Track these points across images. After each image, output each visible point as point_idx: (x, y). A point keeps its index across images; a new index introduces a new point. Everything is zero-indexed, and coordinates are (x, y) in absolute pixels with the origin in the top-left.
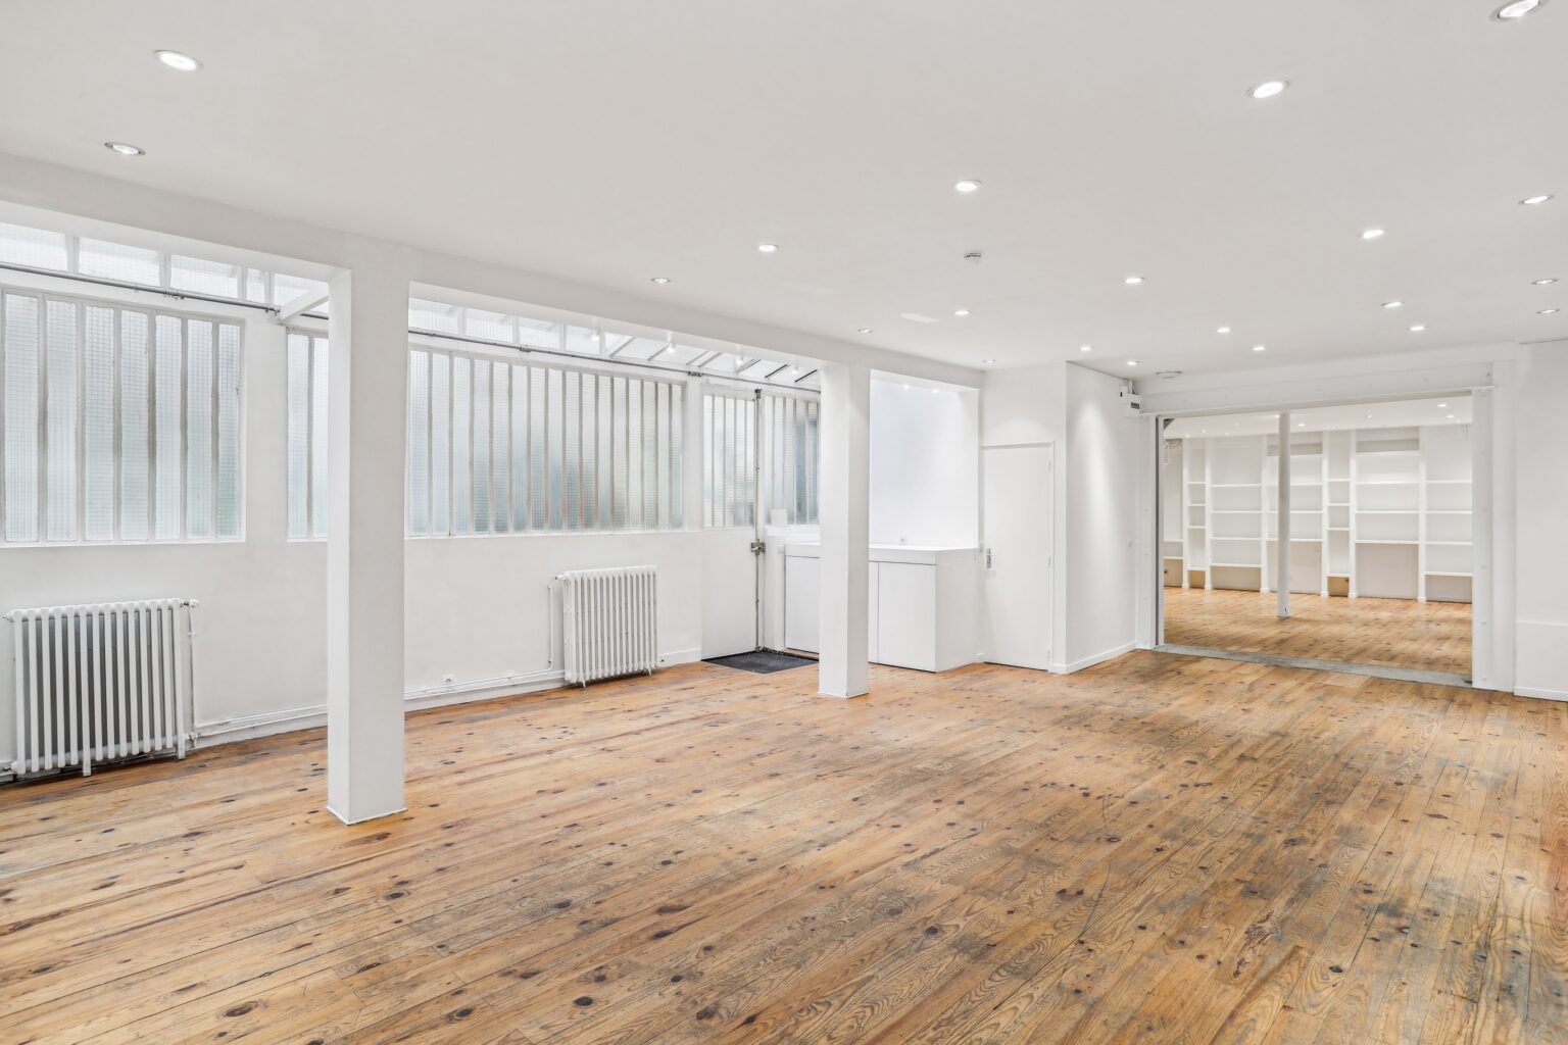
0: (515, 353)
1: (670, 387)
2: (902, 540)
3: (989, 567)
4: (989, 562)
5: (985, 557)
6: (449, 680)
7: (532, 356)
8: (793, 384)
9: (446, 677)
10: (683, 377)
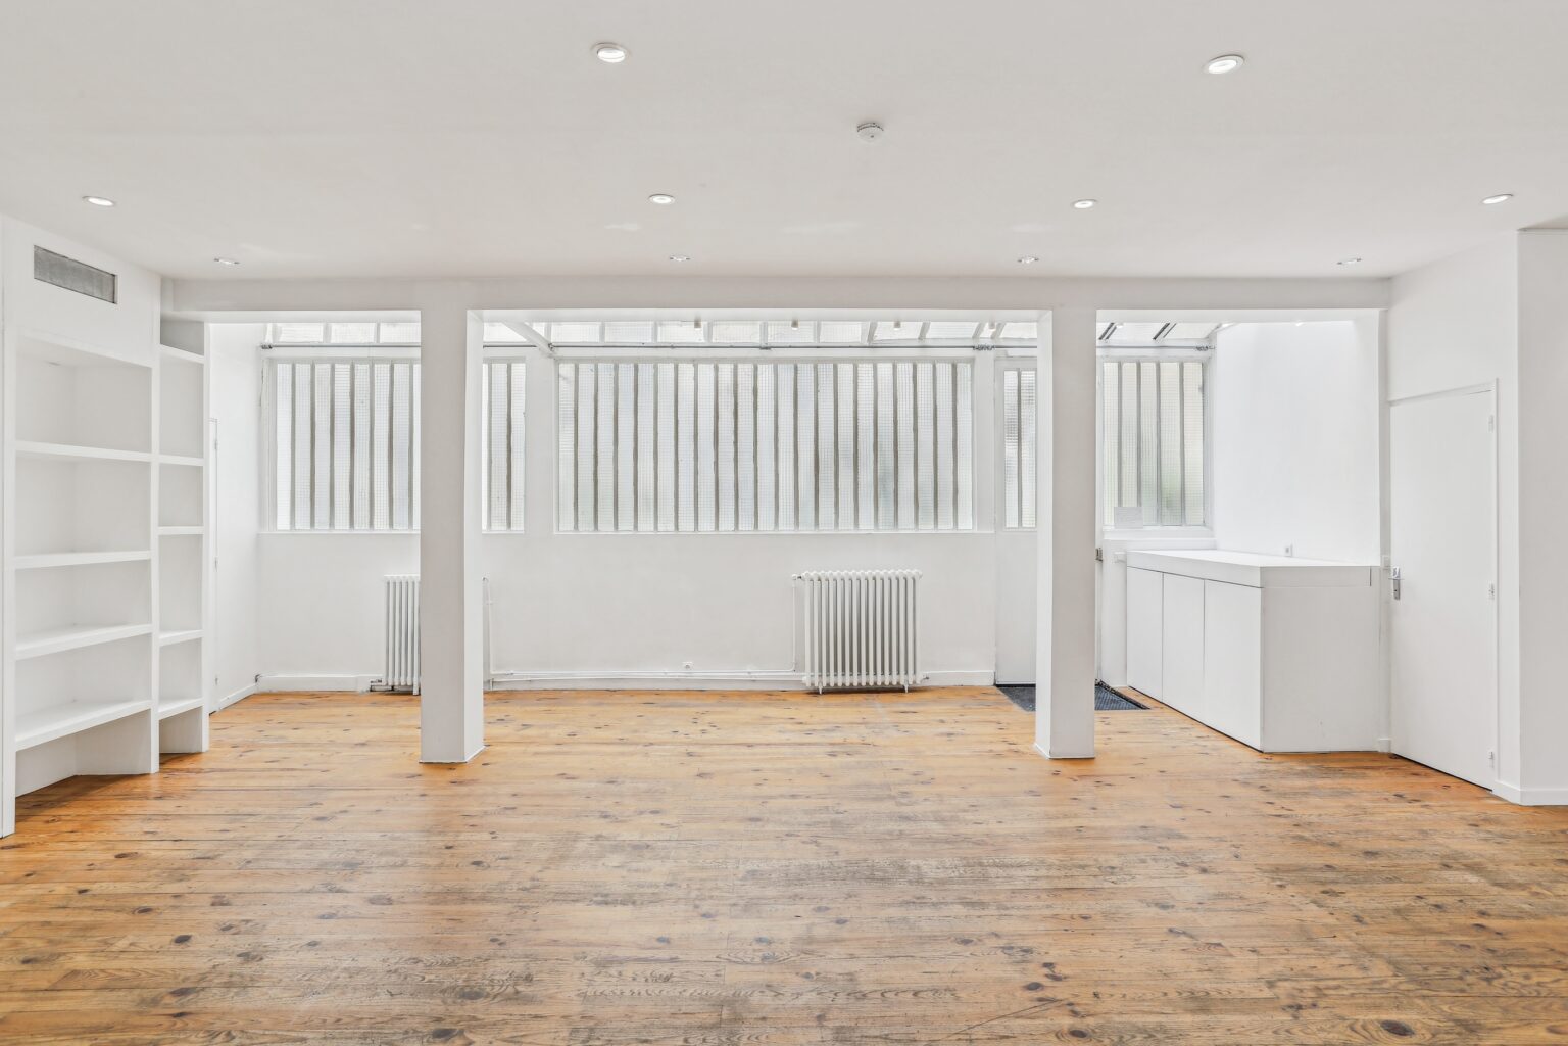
0: (757, 353)
1: (954, 367)
2: (1287, 550)
3: (1397, 597)
4: (1397, 591)
5: (1390, 585)
6: (687, 667)
7: (774, 353)
8: (1151, 342)
9: (687, 663)
10: (969, 353)
